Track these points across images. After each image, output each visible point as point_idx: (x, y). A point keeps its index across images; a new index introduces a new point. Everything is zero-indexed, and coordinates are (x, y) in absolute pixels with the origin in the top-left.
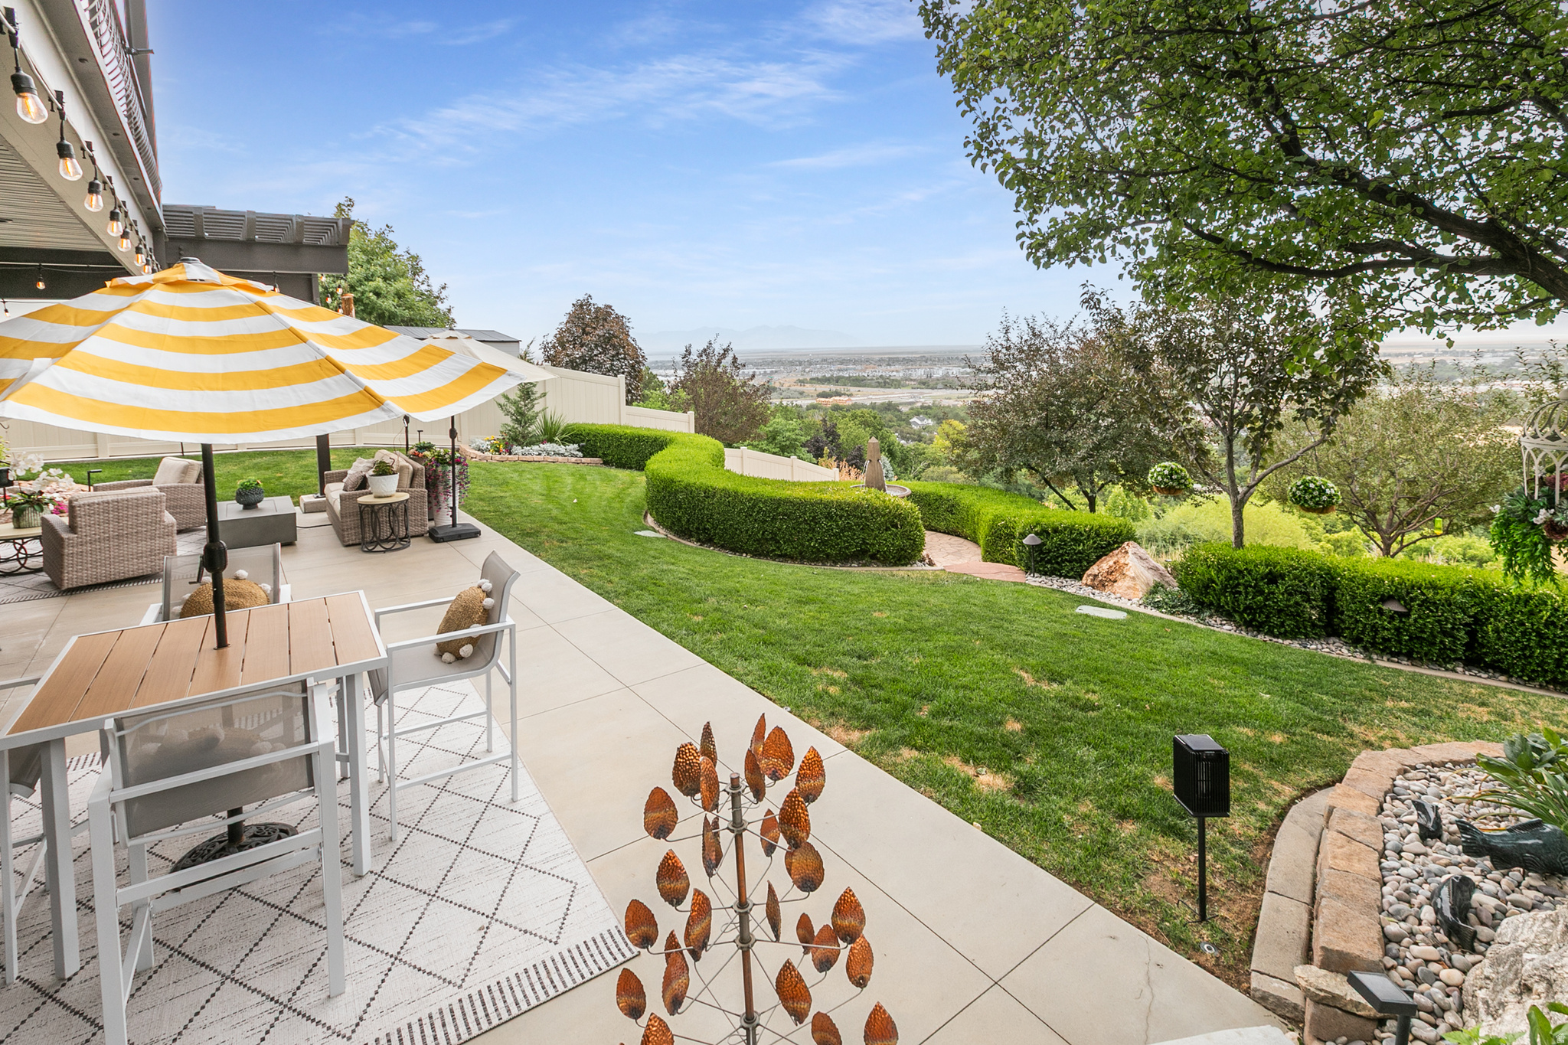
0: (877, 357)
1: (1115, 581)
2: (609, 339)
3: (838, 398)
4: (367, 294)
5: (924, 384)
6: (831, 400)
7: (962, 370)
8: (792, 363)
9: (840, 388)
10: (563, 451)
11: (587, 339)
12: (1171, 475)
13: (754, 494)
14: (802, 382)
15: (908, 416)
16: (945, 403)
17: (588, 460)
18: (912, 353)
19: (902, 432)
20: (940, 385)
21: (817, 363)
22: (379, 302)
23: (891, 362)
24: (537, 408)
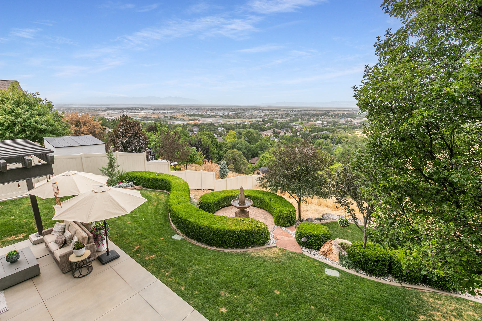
0: (207, 108)
1: (330, 254)
2: (136, 134)
3: (195, 121)
4: (32, 123)
5: (222, 117)
6: (193, 122)
7: (233, 113)
8: (180, 109)
9: (196, 118)
10: (128, 185)
11: (127, 135)
12: (346, 223)
13: (218, 229)
14: (184, 116)
15: (217, 127)
16: (228, 123)
17: (137, 187)
18: (218, 107)
19: (216, 132)
20: (226, 117)
21: (188, 109)
22: (39, 126)
23: (212, 109)
24: (116, 170)
